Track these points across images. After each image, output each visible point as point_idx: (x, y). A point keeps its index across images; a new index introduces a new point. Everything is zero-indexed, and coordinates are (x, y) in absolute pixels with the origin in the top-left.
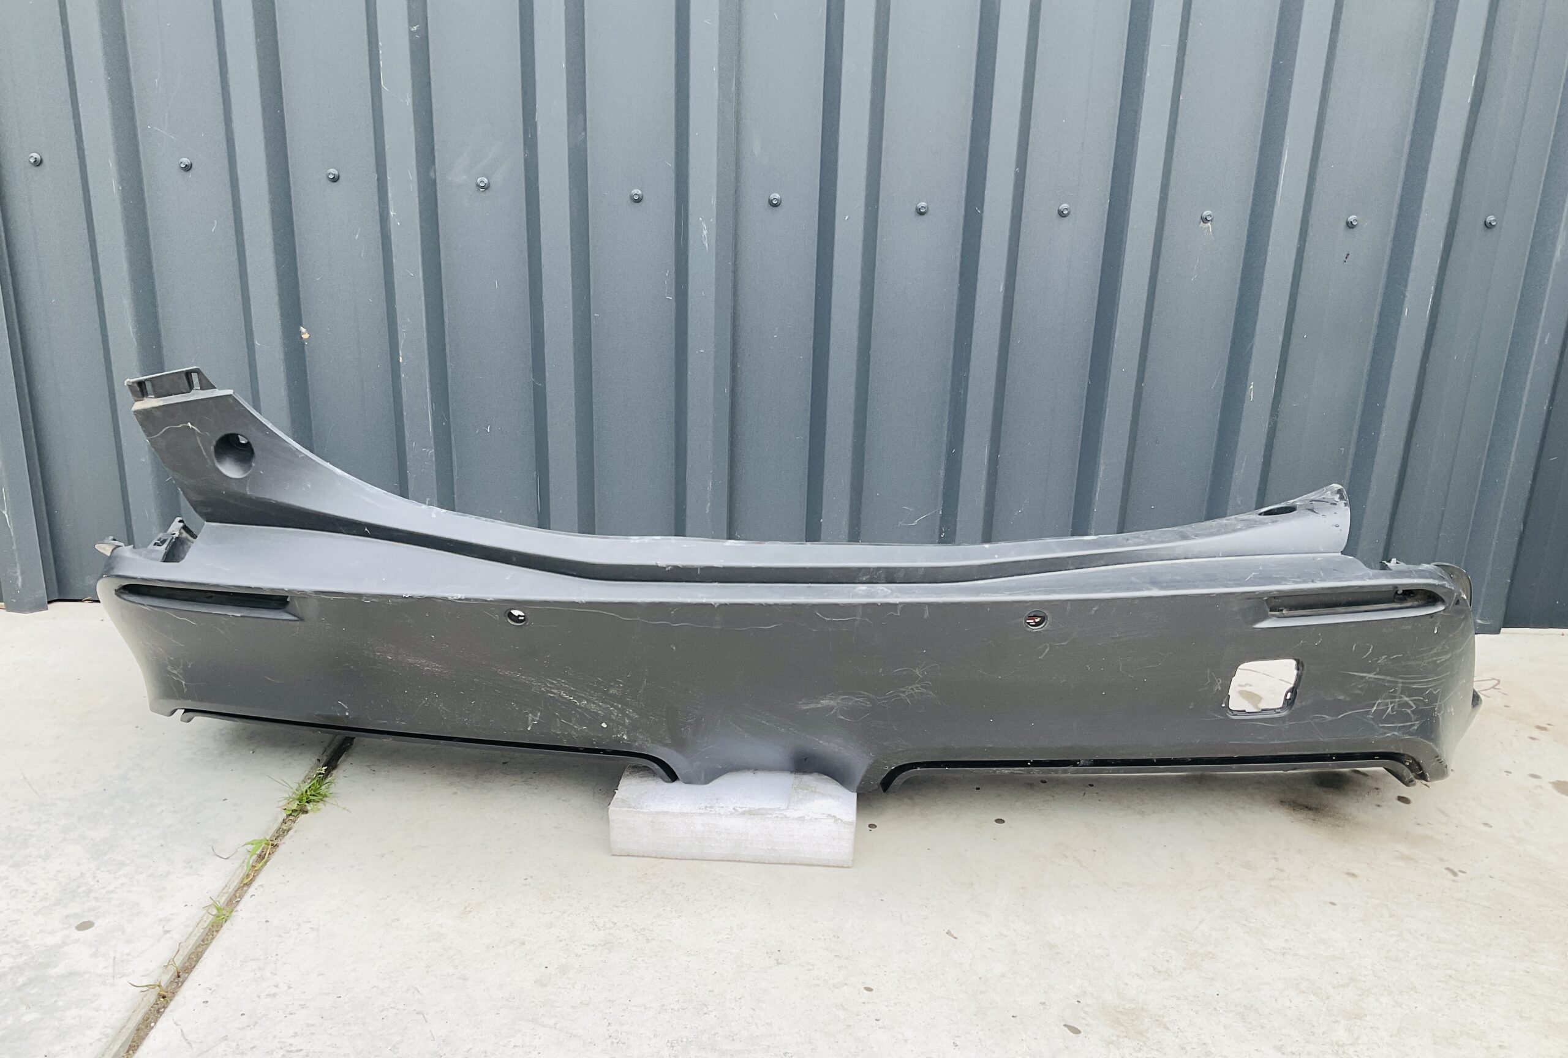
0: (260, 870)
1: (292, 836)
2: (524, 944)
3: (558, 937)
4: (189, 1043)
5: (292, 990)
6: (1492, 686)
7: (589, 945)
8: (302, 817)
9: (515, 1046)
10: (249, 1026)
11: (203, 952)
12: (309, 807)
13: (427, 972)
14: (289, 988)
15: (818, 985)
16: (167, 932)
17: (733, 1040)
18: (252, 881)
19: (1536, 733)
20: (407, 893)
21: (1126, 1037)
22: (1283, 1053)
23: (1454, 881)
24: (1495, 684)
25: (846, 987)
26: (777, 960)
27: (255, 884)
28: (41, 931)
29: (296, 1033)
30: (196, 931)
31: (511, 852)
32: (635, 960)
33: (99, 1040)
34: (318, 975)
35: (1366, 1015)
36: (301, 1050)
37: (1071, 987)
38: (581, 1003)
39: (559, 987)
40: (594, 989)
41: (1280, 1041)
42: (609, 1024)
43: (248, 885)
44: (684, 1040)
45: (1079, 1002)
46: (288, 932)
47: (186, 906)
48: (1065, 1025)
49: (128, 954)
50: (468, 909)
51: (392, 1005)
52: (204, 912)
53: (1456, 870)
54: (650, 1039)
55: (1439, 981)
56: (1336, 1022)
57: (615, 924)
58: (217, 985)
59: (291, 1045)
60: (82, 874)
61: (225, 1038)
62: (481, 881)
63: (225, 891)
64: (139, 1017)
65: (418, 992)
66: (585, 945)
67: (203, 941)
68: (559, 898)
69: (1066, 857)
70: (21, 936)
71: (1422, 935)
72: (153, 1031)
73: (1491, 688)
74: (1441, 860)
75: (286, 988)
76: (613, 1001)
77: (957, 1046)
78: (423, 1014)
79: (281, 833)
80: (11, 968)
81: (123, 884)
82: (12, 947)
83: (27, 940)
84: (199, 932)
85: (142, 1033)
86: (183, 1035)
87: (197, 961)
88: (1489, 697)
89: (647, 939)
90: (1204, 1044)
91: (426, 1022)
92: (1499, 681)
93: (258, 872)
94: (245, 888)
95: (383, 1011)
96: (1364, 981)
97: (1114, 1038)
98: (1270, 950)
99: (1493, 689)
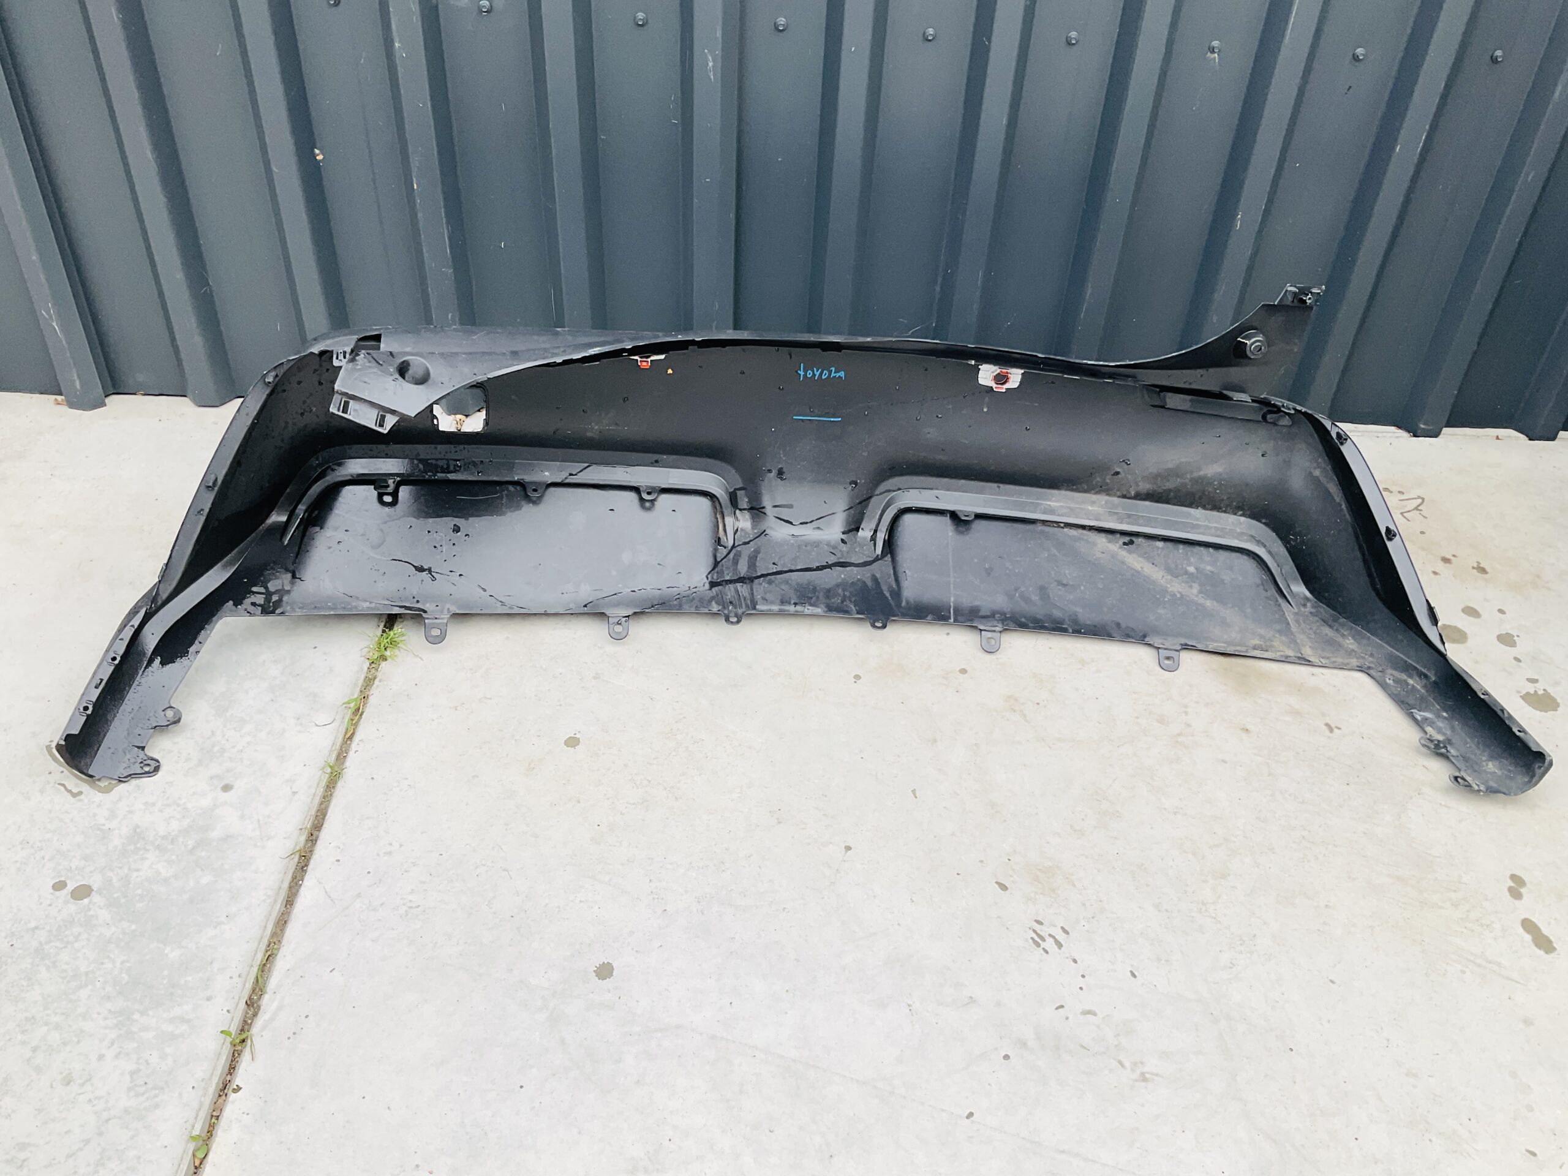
0: (357, 723)
1: (378, 686)
2: (579, 802)
3: (605, 794)
4: (332, 900)
5: (403, 847)
6: (1416, 505)
7: (630, 804)
8: (383, 664)
9: (581, 901)
10: (375, 884)
11: (326, 809)
12: (388, 653)
13: (506, 830)
14: (401, 846)
15: (809, 844)
16: (294, 793)
17: (745, 896)
18: (353, 734)
19: (1440, 567)
20: (481, 748)
21: (1041, 894)
22: (1159, 911)
23: (1329, 737)
24: (1418, 504)
25: (831, 845)
26: (778, 819)
27: (356, 739)
28: (194, 793)
29: (413, 890)
30: (318, 792)
31: (561, 705)
32: (667, 818)
33: (264, 901)
34: (422, 833)
35: (1229, 875)
36: (419, 906)
37: (1004, 845)
38: (628, 860)
39: (610, 845)
40: (637, 847)
41: (1159, 898)
42: (650, 880)
43: (351, 738)
44: (708, 896)
45: (1009, 860)
46: (391, 790)
47: (305, 765)
48: (996, 883)
49: (269, 817)
50: (532, 766)
51: (483, 863)
52: (321, 772)
53: (1333, 726)
54: (682, 895)
55: (1294, 842)
56: (1205, 881)
57: (649, 782)
58: (344, 844)
59: (411, 901)
60: (213, 733)
61: (359, 895)
62: (539, 736)
63: (334, 748)
64: (289, 877)
65: (502, 849)
66: (627, 803)
67: (324, 798)
68: (603, 754)
69: (1014, 711)
70: (180, 799)
71: (1290, 795)
72: (302, 888)
73: (1413, 510)
74: (1323, 714)
75: (399, 846)
76: (652, 859)
77: (913, 901)
78: (508, 871)
79: (369, 682)
80: (180, 831)
81: (248, 743)
82: (175, 810)
83: (185, 803)
84: (320, 791)
85: (294, 891)
86: (326, 892)
87: (323, 819)
88: (1409, 520)
89: (676, 798)
90: (1101, 901)
91: (511, 878)
92: (1423, 499)
93: (356, 725)
94: (348, 742)
95: (476, 868)
96: (1234, 842)
97: (1033, 895)
98: (1165, 809)
99: (1415, 511)
